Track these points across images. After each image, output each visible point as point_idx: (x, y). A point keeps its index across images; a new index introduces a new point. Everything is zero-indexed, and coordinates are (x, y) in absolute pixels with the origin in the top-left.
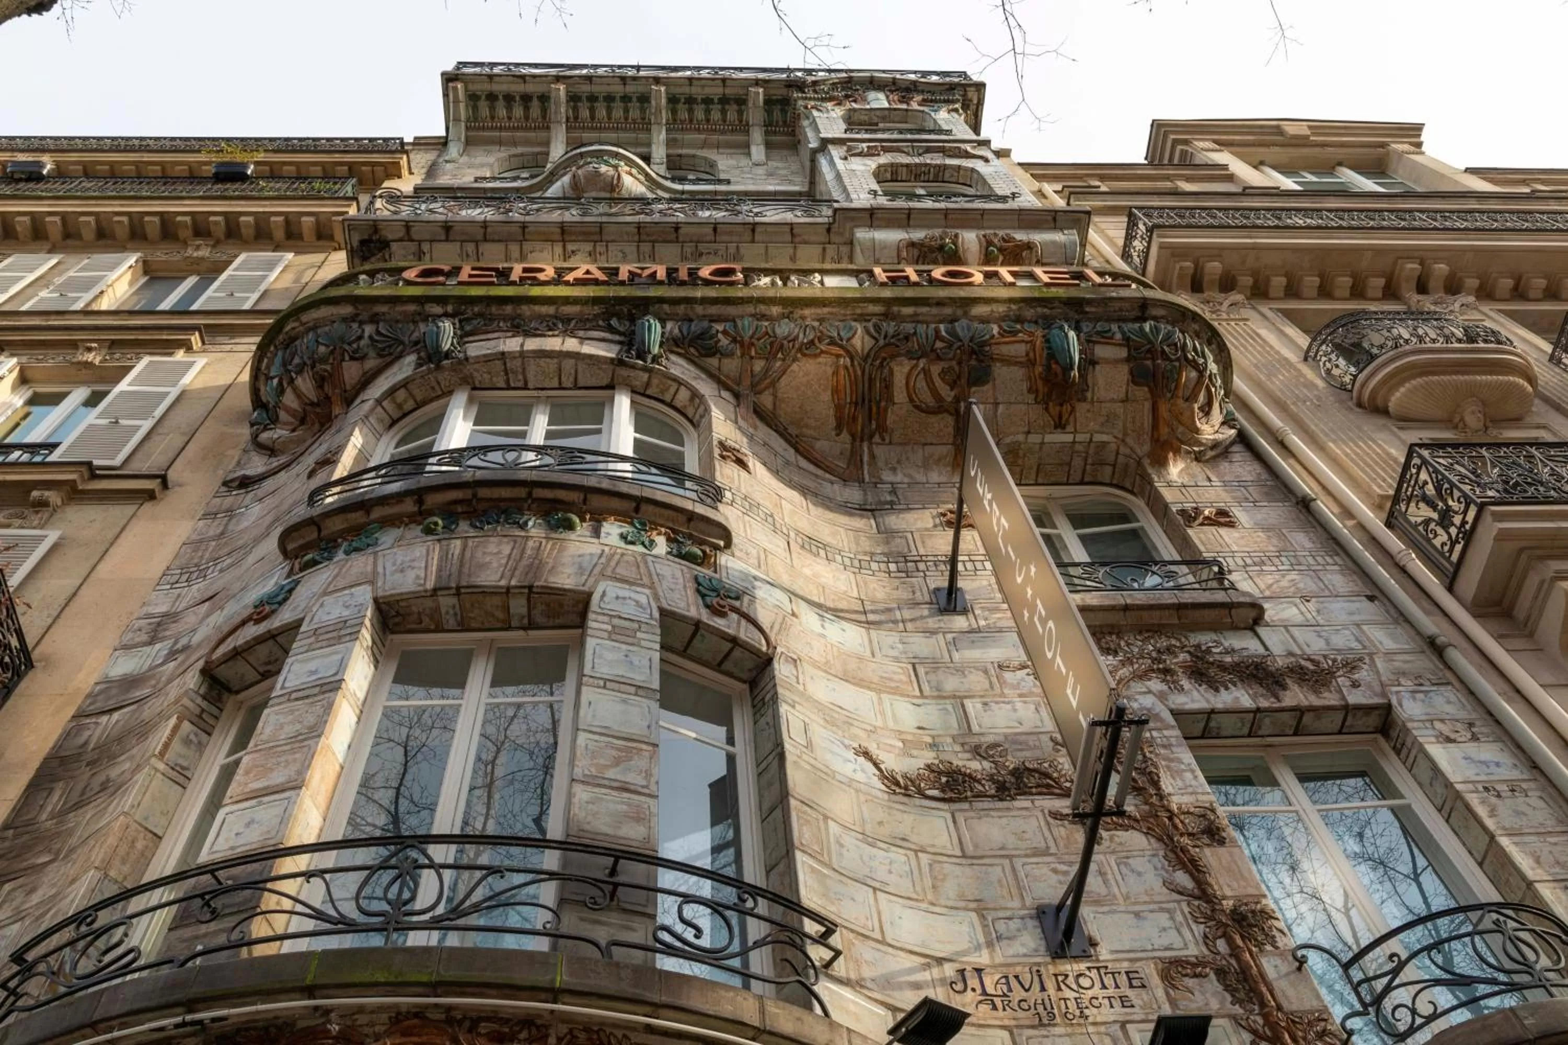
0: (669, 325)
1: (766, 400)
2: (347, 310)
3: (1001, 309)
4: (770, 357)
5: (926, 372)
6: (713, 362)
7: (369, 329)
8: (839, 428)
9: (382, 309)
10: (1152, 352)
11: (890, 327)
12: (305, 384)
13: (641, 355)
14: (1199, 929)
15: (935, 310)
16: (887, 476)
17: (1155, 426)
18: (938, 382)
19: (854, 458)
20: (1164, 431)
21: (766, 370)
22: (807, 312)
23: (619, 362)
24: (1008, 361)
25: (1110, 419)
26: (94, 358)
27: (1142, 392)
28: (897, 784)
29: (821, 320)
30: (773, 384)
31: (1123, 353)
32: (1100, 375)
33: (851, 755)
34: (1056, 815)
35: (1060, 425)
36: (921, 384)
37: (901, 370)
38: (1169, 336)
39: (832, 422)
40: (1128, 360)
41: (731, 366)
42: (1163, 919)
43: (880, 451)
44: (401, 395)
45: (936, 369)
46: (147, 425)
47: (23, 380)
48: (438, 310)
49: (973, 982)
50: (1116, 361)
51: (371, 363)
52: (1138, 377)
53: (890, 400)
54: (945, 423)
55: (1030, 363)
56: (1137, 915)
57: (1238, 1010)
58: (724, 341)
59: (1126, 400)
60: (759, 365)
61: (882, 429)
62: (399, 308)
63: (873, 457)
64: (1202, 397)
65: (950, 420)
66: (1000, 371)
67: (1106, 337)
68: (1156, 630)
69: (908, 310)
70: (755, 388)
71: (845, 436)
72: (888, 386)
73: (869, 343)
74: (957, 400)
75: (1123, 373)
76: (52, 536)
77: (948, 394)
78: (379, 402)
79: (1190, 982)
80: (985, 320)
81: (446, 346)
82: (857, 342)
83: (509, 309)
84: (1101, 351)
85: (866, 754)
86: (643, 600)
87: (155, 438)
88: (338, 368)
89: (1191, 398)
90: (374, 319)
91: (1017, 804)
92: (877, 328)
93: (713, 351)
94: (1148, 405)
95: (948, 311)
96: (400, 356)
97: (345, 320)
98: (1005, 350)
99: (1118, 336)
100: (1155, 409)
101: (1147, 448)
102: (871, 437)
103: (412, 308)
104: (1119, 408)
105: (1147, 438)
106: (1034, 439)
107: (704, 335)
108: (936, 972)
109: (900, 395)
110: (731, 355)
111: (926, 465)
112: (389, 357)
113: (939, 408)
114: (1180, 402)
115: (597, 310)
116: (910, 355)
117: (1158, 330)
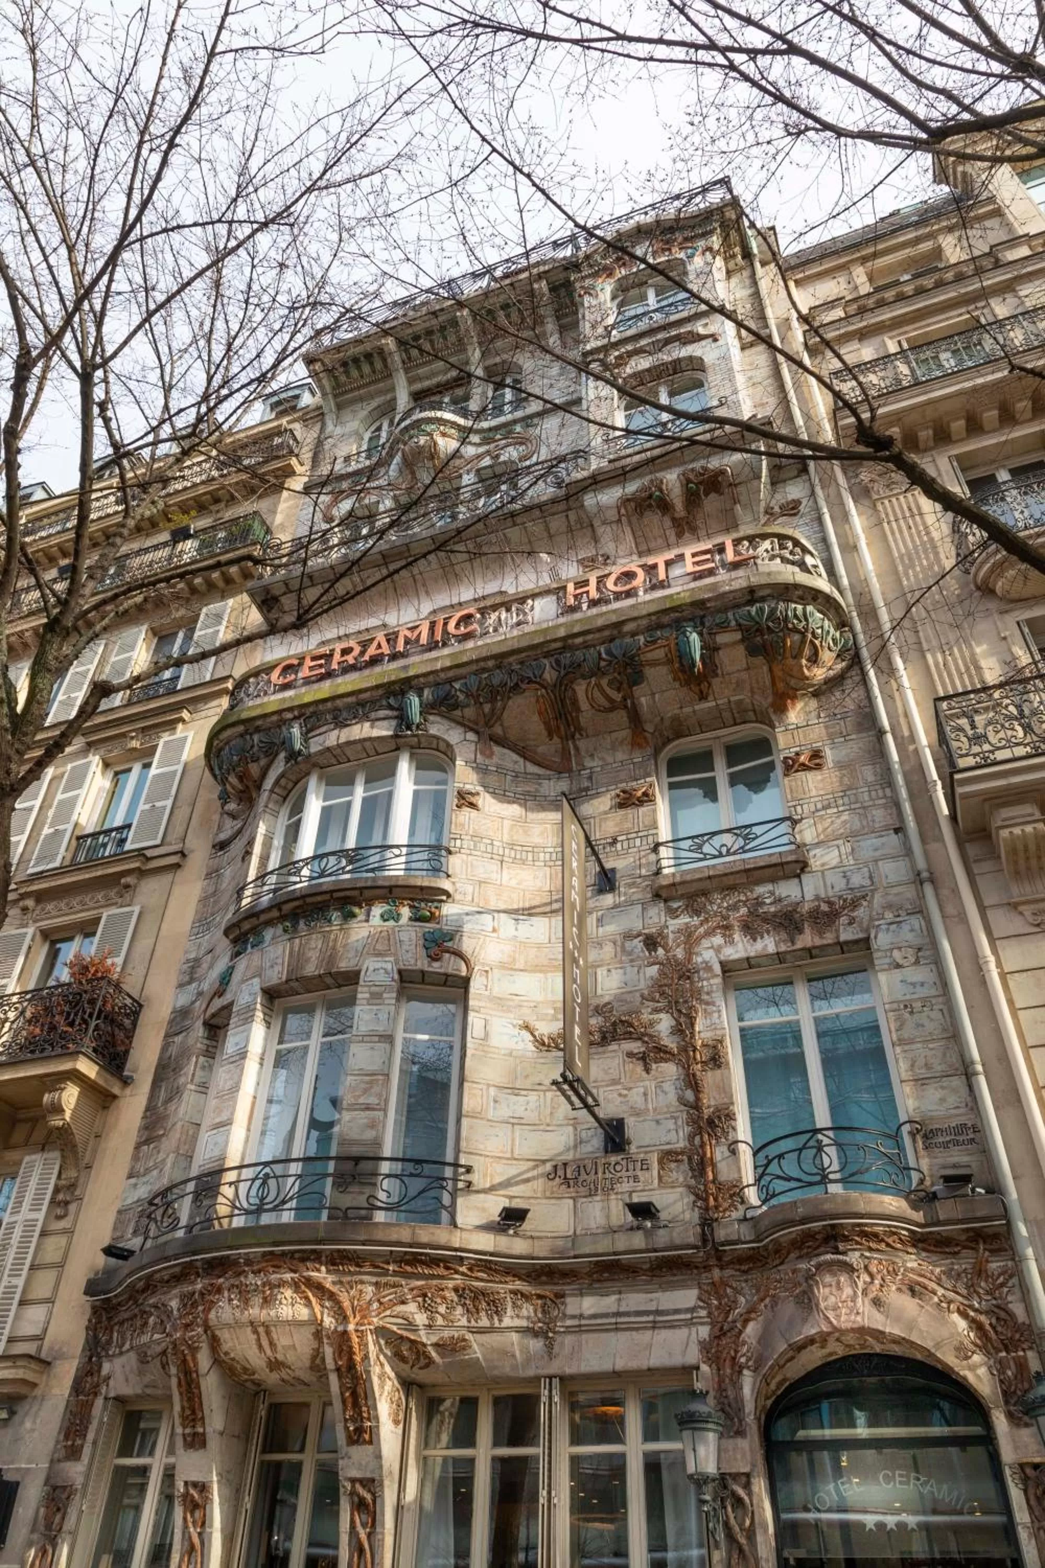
0: (426, 692)
1: (498, 730)
2: (241, 728)
3: (644, 622)
4: (493, 700)
5: (598, 685)
6: (458, 713)
7: (256, 738)
8: (550, 736)
9: (259, 723)
10: (760, 631)
11: (566, 658)
12: (233, 779)
13: (409, 728)
14: (687, 1129)
15: (597, 635)
16: (589, 763)
17: (773, 683)
18: (608, 691)
19: (565, 754)
20: (781, 686)
21: (493, 710)
22: (511, 659)
23: (396, 736)
24: (654, 663)
25: (739, 684)
26: (135, 744)
27: (760, 660)
28: (543, 1044)
29: (522, 663)
30: (499, 718)
31: (738, 636)
32: (723, 657)
33: (516, 1031)
34: (630, 1055)
35: (703, 697)
36: (597, 694)
37: (581, 688)
38: (773, 611)
39: (545, 733)
40: (743, 640)
41: (470, 712)
42: (671, 1124)
43: (582, 744)
44: (283, 781)
45: (604, 682)
46: (169, 803)
47: (106, 765)
48: (289, 716)
49: (560, 1172)
50: (735, 643)
51: (263, 762)
52: (753, 651)
53: (578, 710)
54: (621, 716)
55: (670, 662)
56: (658, 1122)
57: (693, 1182)
58: (462, 697)
59: (748, 669)
60: (487, 708)
61: (579, 729)
62: (269, 720)
63: (577, 749)
64: (807, 651)
65: (623, 713)
66: (649, 672)
67: (723, 627)
68: (732, 888)
69: (579, 640)
70: (488, 725)
71: (556, 739)
72: (575, 702)
73: (555, 674)
74: (625, 699)
75: (741, 650)
76: (136, 909)
77: (617, 696)
78: (272, 791)
79: (673, 1165)
80: (634, 634)
81: (298, 746)
82: (547, 676)
83: (329, 705)
84: (722, 639)
85: (527, 1027)
86: (389, 966)
87: (176, 812)
88: (247, 769)
89: (798, 656)
90: (258, 730)
91: (611, 1048)
92: (558, 662)
93: (456, 706)
94: (765, 668)
95: (607, 633)
96: (277, 755)
97: (242, 735)
98: (650, 656)
99: (733, 623)
100: (771, 670)
101: (770, 700)
102: (573, 737)
103: (275, 718)
104: (744, 675)
105: (769, 691)
106: (688, 710)
107: (447, 697)
108: (541, 1170)
109: (584, 705)
110: (468, 706)
111: (613, 748)
112: (271, 755)
113: (613, 707)
114: (790, 662)
115: (380, 692)
116: (584, 677)
117: (762, 610)
